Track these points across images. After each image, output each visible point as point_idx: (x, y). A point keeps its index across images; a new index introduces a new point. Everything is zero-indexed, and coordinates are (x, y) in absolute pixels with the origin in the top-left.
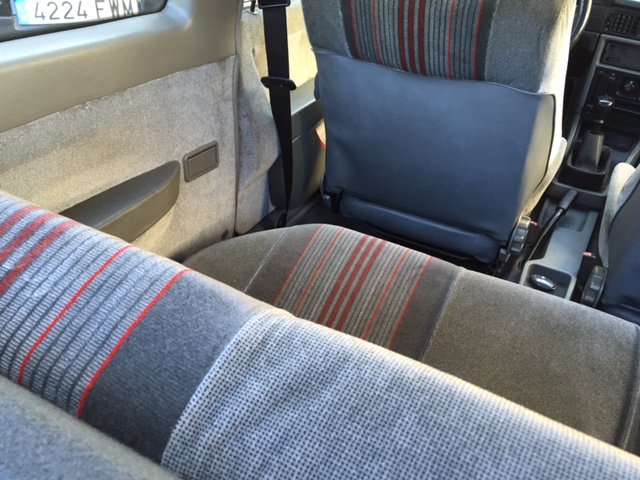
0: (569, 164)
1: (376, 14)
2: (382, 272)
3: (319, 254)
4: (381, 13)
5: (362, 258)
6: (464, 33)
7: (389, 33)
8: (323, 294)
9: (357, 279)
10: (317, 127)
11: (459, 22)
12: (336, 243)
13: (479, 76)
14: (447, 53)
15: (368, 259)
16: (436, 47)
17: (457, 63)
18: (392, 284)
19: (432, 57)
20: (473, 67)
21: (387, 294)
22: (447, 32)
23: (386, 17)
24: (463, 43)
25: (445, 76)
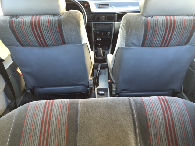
0: (96, 58)
1: (25, 32)
2: (56, 110)
3: (32, 113)
4: (27, 31)
5: (48, 109)
6: (55, 32)
7: (32, 37)
8: (38, 127)
9: (48, 116)
10: (17, 69)
11: (53, 30)
12: (37, 107)
13: (64, 43)
14: (52, 39)
15: (50, 108)
16: (48, 38)
17: (56, 41)
18: (60, 113)
19: (48, 41)
20: (62, 41)
21: (60, 117)
22: (50, 33)
23: (29, 32)
24: (56, 35)
25: (54, 45)
